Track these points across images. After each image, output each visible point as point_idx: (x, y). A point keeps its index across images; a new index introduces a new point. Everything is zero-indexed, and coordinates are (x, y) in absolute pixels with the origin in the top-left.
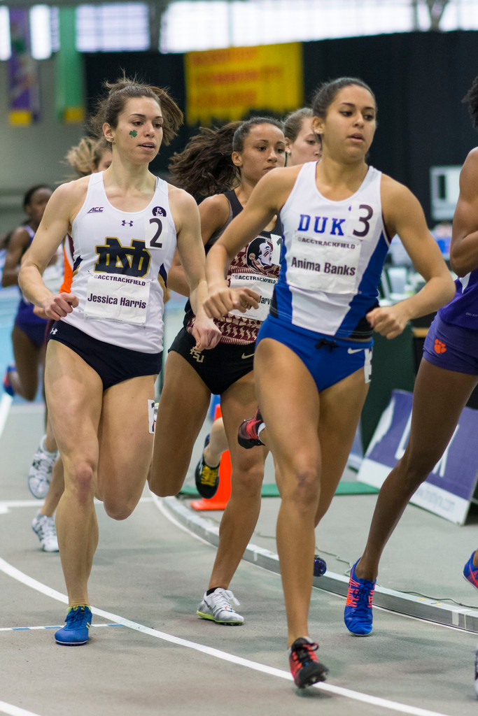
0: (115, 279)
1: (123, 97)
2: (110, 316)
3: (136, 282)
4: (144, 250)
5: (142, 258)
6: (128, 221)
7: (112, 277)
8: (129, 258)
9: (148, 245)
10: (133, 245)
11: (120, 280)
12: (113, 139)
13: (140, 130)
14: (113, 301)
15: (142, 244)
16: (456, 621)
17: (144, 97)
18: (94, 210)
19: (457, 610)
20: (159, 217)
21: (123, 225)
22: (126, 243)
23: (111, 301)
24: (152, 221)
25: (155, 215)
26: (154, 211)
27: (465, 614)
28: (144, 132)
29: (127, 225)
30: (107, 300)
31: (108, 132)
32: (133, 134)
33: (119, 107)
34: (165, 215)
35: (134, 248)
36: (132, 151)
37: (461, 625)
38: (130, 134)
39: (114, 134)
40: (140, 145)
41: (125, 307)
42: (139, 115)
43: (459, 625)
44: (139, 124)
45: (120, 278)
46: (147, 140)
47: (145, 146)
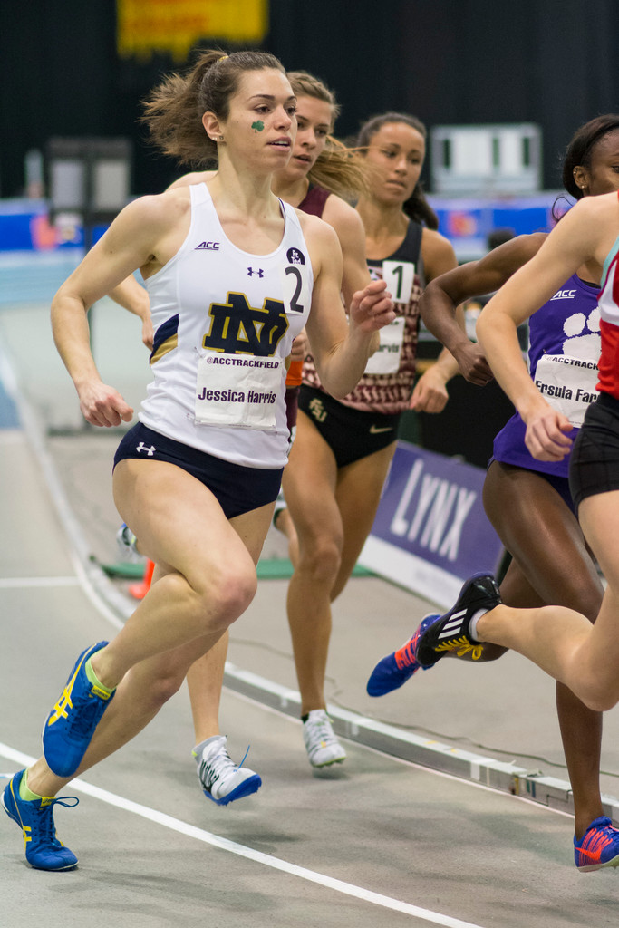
0: (239, 362)
1: (233, 71)
2: (236, 420)
3: (267, 365)
4: (281, 315)
5: (276, 327)
6: (256, 270)
7: (234, 360)
8: (258, 326)
9: (288, 309)
10: (266, 307)
11: (246, 363)
12: (222, 137)
13: (268, 120)
14: (237, 397)
15: (280, 307)
16: (476, 774)
17: (266, 68)
18: (205, 245)
19: (477, 760)
20: (296, 264)
21: (250, 274)
22: (256, 302)
23: (235, 397)
24: (289, 271)
25: (291, 261)
26: (289, 254)
27: (488, 766)
28: (274, 122)
29: (256, 275)
30: (229, 396)
31: (213, 126)
32: (257, 126)
33: (229, 87)
34: (303, 262)
35: (267, 312)
36: (257, 152)
37: (482, 780)
38: (253, 127)
39: (223, 129)
40: (269, 144)
41: (254, 406)
42: (264, 96)
43: (480, 780)
44: (265, 110)
45: (246, 361)
46: (278, 135)
47: (278, 145)
